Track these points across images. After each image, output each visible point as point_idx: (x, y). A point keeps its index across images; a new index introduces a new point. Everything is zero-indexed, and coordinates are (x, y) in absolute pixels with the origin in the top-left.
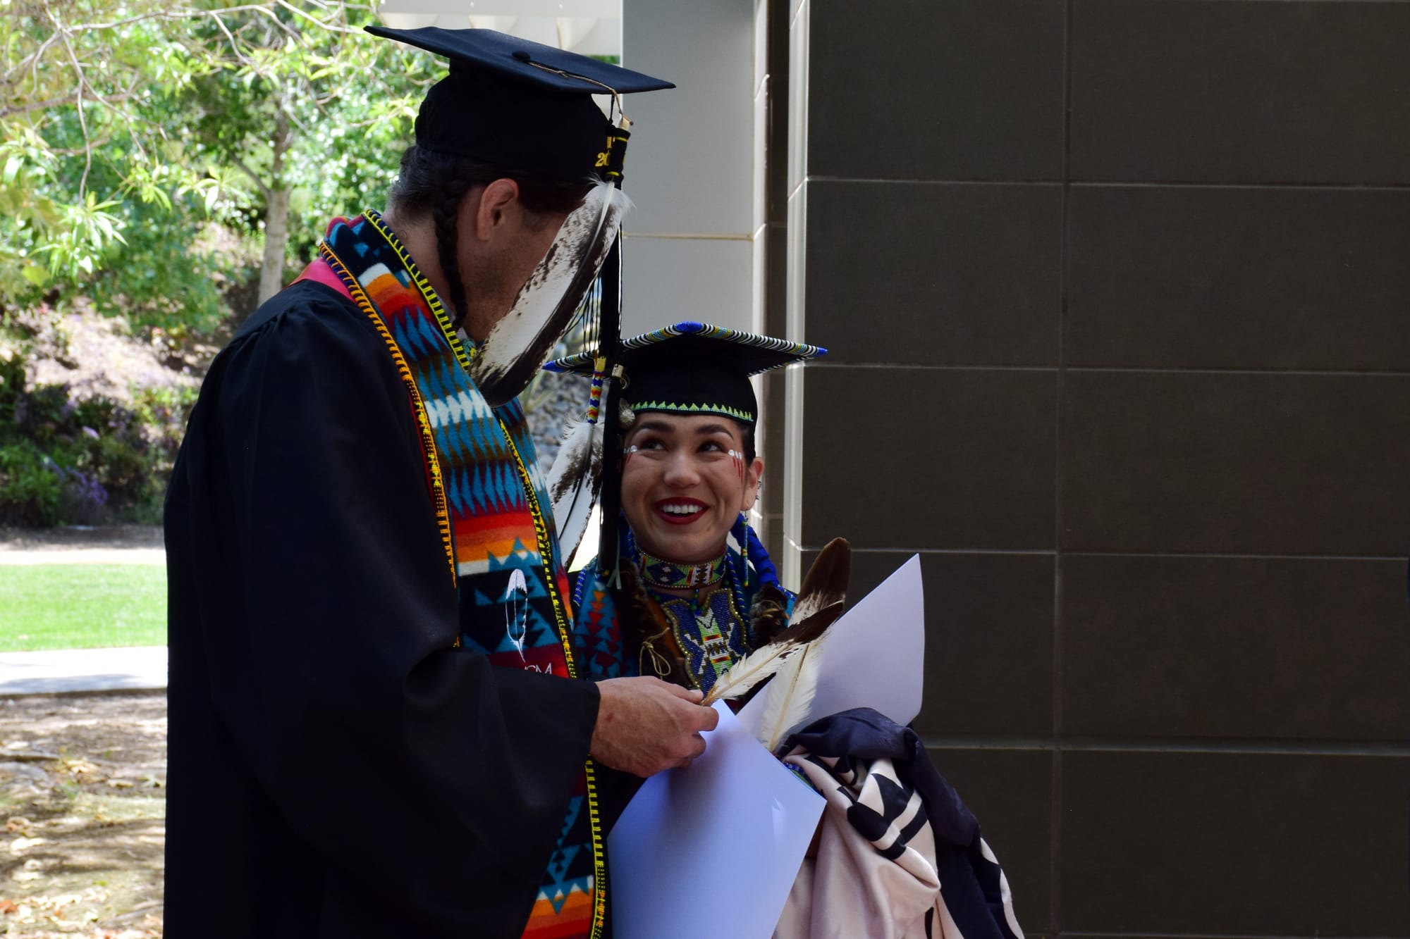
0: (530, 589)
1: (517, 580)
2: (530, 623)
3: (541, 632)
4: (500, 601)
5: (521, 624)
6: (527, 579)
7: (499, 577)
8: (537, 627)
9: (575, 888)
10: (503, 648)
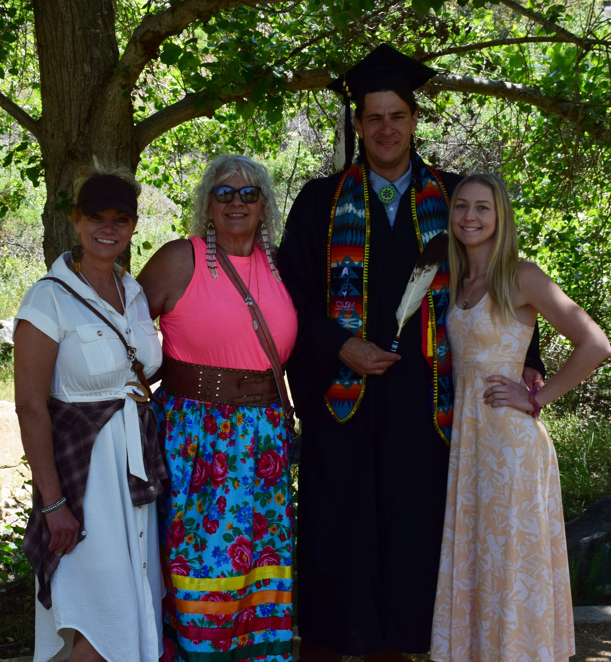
0: (349, 275)
1: (345, 271)
2: (348, 287)
3: (352, 290)
4: (339, 277)
5: (345, 287)
6: (349, 271)
7: (340, 269)
8: (350, 289)
9: (355, 382)
10: (339, 294)
